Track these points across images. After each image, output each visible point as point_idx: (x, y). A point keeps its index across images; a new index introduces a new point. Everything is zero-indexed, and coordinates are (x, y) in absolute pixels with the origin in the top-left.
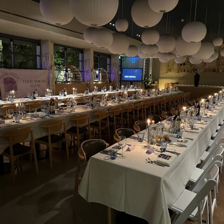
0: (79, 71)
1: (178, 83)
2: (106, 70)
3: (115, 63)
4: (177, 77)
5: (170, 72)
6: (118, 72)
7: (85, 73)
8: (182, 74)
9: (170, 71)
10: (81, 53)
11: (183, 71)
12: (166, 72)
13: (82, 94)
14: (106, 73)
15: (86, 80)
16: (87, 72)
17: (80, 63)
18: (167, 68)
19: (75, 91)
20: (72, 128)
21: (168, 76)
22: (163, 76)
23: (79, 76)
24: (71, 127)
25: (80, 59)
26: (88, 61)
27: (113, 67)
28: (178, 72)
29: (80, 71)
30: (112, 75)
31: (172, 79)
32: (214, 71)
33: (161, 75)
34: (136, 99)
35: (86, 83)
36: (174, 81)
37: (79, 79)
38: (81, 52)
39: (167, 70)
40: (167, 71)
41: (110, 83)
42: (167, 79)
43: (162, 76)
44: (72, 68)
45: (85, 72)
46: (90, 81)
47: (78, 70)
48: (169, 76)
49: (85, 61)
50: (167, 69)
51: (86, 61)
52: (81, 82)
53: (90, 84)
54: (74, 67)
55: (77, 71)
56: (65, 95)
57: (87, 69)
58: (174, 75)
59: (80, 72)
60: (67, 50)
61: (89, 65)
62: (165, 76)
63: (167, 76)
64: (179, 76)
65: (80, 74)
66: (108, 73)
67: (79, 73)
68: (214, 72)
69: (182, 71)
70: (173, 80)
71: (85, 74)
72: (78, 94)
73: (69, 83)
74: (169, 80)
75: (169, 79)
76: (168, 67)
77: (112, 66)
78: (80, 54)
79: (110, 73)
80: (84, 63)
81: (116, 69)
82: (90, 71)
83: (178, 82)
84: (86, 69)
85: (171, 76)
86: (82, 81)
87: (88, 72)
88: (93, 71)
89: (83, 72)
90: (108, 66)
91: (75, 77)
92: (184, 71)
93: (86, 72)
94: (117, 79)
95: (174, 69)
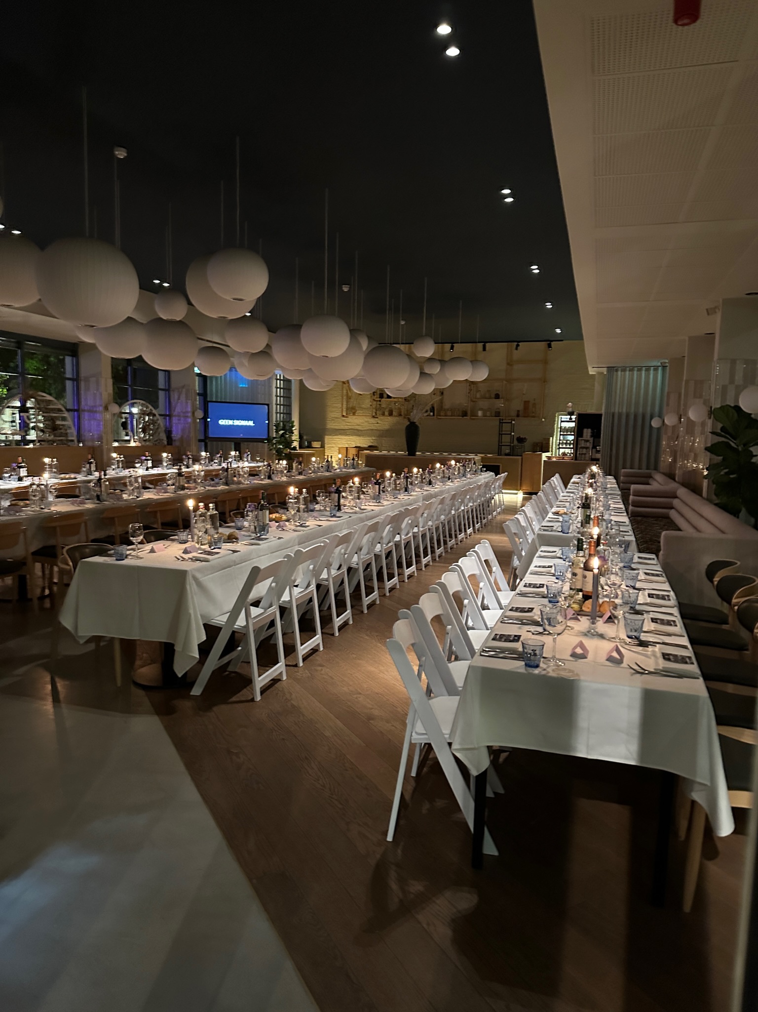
0: (63, 409)
1: (376, 447)
2: (156, 407)
3: (183, 387)
4: (372, 430)
5: (354, 417)
6: (193, 413)
7: (85, 416)
8: (385, 422)
9: (354, 414)
10: (73, 356)
11: (387, 413)
12: (343, 416)
13: (73, 476)
14: (154, 415)
15: (87, 435)
16: (92, 411)
17: (69, 384)
18: (345, 403)
19: (51, 466)
20: (44, 548)
21: (350, 427)
22: (336, 427)
23: (63, 423)
24: (40, 546)
25: (69, 374)
26: (93, 380)
27: (179, 399)
28: (374, 417)
29: (68, 408)
30: (175, 420)
31: (359, 436)
32: (465, 414)
33: (330, 425)
34: (228, 486)
35: (89, 444)
36: (363, 442)
37: (67, 434)
38: (70, 353)
39: (344, 410)
40: (344, 414)
41: (171, 444)
42: (347, 435)
43: (333, 427)
44: (43, 401)
45: (84, 411)
46: (100, 439)
47: (60, 407)
48: (353, 427)
49: (82, 378)
50: (345, 406)
51: (87, 380)
52: (72, 441)
53: (101, 446)
54: (49, 398)
55: (60, 410)
56: (20, 479)
57: (90, 403)
58: (366, 424)
59: (68, 410)
60: (25, 346)
61: (97, 390)
62: (342, 427)
63: (346, 427)
64: (379, 428)
65: (69, 418)
66: (160, 415)
67: (66, 414)
68: (463, 417)
69: (383, 414)
70: (362, 438)
71: (86, 418)
72: (62, 476)
73: (31, 446)
74: (351, 437)
75: (352, 435)
76: (347, 402)
77: (174, 396)
78: (68, 360)
79: (168, 416)
80: (82, 384)
81: (187, 403)
82: (101, 409)
83: (376, 445)
84: (87, 400)
85: (357, 427)
86: (75, 438)
87: (96, 412)
88: (109, 408)
89: (77, 411)
90: (161, 394)
91: (52, 426)
92: (391, 414)
93: (89, 411)
94: (192, 434)
95: (363, 406)
